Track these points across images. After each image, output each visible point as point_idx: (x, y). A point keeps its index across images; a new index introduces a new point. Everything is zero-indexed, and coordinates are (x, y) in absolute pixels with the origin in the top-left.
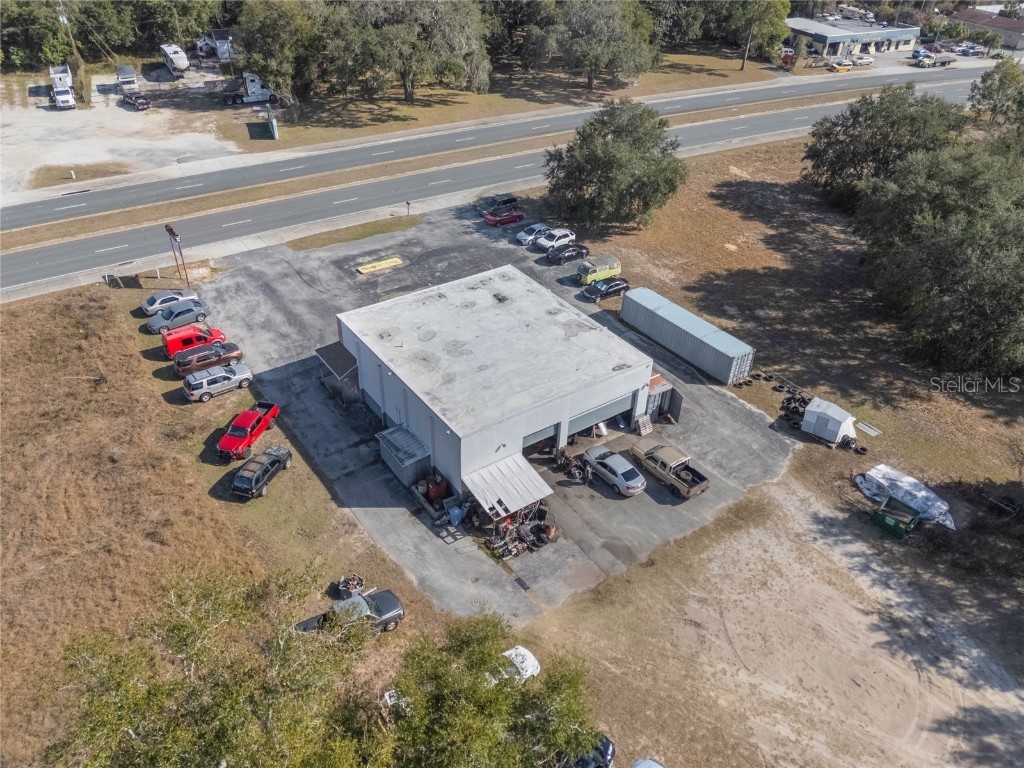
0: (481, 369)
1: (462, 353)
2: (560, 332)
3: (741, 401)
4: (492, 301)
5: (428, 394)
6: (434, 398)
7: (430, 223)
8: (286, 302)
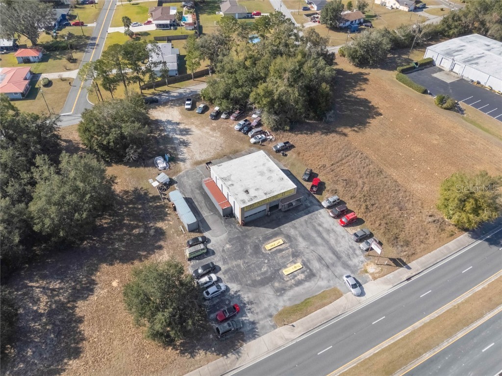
1: (260, 172)
2: (232, 178)
4: (250, 191)
7: (271, 316)
8: (326, 245)
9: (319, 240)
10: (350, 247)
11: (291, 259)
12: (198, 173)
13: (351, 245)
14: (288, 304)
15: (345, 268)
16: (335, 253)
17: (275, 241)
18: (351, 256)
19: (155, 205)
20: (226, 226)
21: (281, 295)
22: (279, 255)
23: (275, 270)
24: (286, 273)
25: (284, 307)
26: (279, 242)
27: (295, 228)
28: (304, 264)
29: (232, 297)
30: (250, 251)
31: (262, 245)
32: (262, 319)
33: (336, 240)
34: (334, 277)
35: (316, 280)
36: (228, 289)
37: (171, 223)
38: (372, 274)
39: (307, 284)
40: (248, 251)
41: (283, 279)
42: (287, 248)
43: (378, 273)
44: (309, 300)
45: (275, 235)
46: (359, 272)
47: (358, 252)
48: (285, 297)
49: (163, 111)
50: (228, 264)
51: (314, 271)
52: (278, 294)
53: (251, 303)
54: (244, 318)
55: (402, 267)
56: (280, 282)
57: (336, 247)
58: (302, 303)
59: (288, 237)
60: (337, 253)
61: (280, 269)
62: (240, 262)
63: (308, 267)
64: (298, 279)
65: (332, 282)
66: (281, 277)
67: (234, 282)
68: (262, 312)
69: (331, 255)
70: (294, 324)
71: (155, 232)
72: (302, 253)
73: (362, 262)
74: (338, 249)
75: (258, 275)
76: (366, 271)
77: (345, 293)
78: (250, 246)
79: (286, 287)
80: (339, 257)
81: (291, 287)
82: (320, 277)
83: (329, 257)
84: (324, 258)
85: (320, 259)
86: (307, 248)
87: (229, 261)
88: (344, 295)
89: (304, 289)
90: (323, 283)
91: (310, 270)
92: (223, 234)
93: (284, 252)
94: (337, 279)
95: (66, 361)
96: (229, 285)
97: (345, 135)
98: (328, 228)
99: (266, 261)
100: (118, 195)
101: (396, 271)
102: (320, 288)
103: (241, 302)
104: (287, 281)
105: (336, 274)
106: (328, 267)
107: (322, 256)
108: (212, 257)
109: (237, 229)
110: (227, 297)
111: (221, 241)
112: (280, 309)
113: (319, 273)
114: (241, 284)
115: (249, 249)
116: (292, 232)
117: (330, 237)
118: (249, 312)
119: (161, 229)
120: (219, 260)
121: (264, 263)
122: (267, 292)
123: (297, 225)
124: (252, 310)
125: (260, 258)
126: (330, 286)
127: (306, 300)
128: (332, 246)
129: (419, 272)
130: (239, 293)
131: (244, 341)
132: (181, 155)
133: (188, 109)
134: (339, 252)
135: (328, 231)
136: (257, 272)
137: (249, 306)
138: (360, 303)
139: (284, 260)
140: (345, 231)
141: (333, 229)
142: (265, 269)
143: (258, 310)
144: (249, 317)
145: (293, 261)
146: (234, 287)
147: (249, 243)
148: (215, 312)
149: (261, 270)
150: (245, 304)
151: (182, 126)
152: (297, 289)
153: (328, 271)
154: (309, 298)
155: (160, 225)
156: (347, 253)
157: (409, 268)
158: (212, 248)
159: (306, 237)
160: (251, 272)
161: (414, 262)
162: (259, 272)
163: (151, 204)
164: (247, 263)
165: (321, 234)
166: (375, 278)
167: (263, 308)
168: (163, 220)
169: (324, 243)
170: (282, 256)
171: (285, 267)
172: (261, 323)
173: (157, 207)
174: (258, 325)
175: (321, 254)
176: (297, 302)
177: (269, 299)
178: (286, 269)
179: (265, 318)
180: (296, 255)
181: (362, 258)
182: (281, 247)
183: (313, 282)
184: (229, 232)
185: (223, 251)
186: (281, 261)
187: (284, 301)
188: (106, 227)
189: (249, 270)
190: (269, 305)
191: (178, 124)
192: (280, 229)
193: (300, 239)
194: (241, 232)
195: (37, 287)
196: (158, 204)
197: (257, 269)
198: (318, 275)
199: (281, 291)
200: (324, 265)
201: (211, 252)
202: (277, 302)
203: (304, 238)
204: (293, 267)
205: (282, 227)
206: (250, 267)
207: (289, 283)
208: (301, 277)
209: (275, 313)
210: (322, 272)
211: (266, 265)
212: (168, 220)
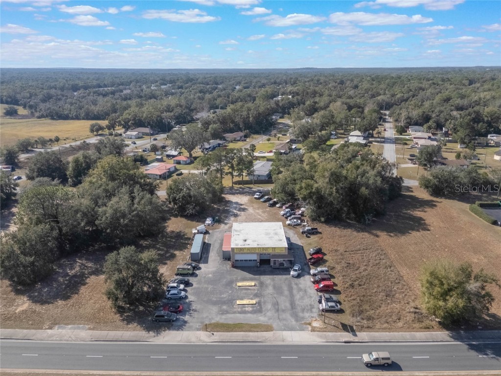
0: (267, 230)
1: (267, 233)
2: (243, 231)
3: (206, 239)
4: (248, 241)
10: (311, 305)
11: (251, 296)
13: (313, 303)
14: (222, 321)
15: (292, 316)
17: (248, 282)
18: (305, 311)
19: (184, 242)
22: (244, 291)
23: (232, 299)
24: (238, 303)
25: (218, 321)
26: (251, 284)
27: (273, 280)
28: (259, 303)
29: (185, 303)
30: (224, 283)
31: (236, 282)
33: (302, 297)
34: (277, 318)
35: (259, 315)
36: (186, 297)
37: (185, 253)
38: (313, 327)
39: (249, 315)
40: (222, 282)
41: (233, 306)
42: (254, 289)
43: (320, 328)
46: (303, 322)
47: (314, 310)
49: (238, 197)
50: (201, 285)
51: (264, 309)
52: (221, 313)
53: (195, 311)
54: (181, 317)
55: (349, 332)
56: (228, 306)
57: (297, 301)
58: (234, 324)
59: (262, 284)
60: (294, 305)
61: (237, 299)
62: (210, 286)
63: (260, 305)
64: (245, 310)
65: (271, 320)
66: (233, 304)
67: (195, 296)
68: (198, 318)
69: (288, 305)
70: (215, 333)
72: (264, 296)
73: (313, 317)
74: (298, 303)
75: (216, 297)
76: (310, 324)
77: (276, 330)
78: (227, 280)
79: (231, 311)
80: (293, 308)
82: (264, 315)
83: (285, 305)
84: (279, 305)
85: (276, 304)
86: (271, 294)
87: (203, 284)
88: (274, 332)
89: (244, 317)
91: (261, 308)
92: (213, 268)
93: (249, 291)
94: (278, 321)
95: (58, 300)
96: (190, 296)
97: (377, 236)
98: (302, 288)
99: (230, 292)
100: (166, 232)
101: (339, 333)
102: (258, 320)
103: (189, 308)
104: (235, 308)
105: (280, 317)
106: (278, 311)
107: (279, 303)
108: (193, 278)
109: (227, 268)
110: (181, 302)
111: (209, 271)
112: (213, 322)
113: (266, 312)
114: (198, 298)
115: (224, 281)
116: (268, 282)
117: (298, 294)
118: (188, 315)
119: (175, 255)
121: (228, 292)
122: (214, 309)
123: (276, 279)
124: (192, 315)
125: (227, 289)
126: (267, 322)
127: (239, 324)
128: (295, 300)
129: (363, 341)
131: (169, 329)
132: (227, 221)
133: (256, 198)
134: (296, 305)
135: (300, 290)
136: (217, 295)
137: (191, 312)
138: (283, 341)
139: (245, 295)
141: (305, 290)
142: (225, 296)
143: (196, 316)
145: (251, 298)
146: (192, 298)
147: (227, 278)
149: (221, 296)
150: (190, 310)
151: (243, 207)
152: (238, 315)
153: (275, 313)
154: (242, 324)
155: (176, 252)
156: (304, 307)
157: (355, 335)
158: (198, 273)
159: (277, 288)
160: (212, 294)
161: (365, 333)
162: (219, 296)
163: (182, 241)
164: (215, 288)
165: (292, 290)
166: (313, 331)
167: (201, 316)
168: (181, 250)
169: (289, 296)
170: (246, 293)
172: (191, 324)
174: (187, 325)
175: (279, 301)
176: (230, 323)
177: (210, 313)
179: (197, 322)
180: (257, 296)
181: (315, 315)
182: (249, 287)
183: (255, 315)
184: (218, 268)
185: (205, 277)
186: (242, 295)
187: (221, 318)
190: (207, 317)
191: (241, 205)
192: (260, 277)
193: (270, 288)
194: (227, 270)
196: (186, 242)
197: (219, 294)
198: (264, 313)
199: (224, 312)
200: (275, 309)
201: (194, 275)
202: (214, 317)
203: (274, 288)
204: (248, 301)
205: (262, 276)
206: (215, 292)
207: (235, 310)
208: (249, 309)
209: (207, 322)
210: (269, 312)
211: (228, 294)
212: (184, 251)
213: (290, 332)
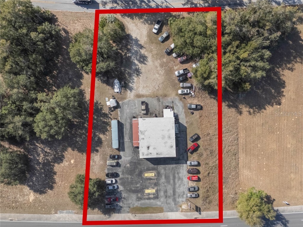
0: (163, 130)
1: (163, 136)
2: (146, 133)
3: (119, 115)
4: (150, 148)
5: (173, 129)
6: (173, 127)
7: (129, 207)
8: (173, 186)
9: (172, 181)
10: (183, 192)
12: (135, 105)
14: (139, 205)
15: (173, 201)
16: (174, 192)
17: (151, 173)
18: (180, 196)
19: (103, 120)
20: (133, 153)
21: (139, 201)
22: (149, 181)
23: (143, 188)
24: (146, 192)
25: (137, 206)
26: (153, 175)
27: (165, 169)
28: (157, 191)
29: (118, 192)
30: (137, 173)
31: (144, 172)
32: (125, 207)
33: (180, 185)
34: (166, 203)
35: (157, 200)
36: (118, 188)
37: (107, 137)
38: (182, 209)
39: (152, 201)
40: (136, 172)
41: (143, 194)
42: (154, 179)
43: (185, 209)
44: (148, 208)
45: (153, 169)
46: (178, 205)
47: (185, 196)
48: (140, 203)
50: (124, 175)
51: (159, 196)
52: (138, 200)
53: (124, 198)
54: (118, 204)
55: (198, 212)
56: (141, 194)
57: (177, 189)
58: (145, 208)
60: (175, 192)
61: (145, 188)
62: (129, 177)
63: (157, 193)
64: (150, 197)
65: (163, 204)
66: (143, 192)
67: (122, 186)
68: (127, 204)
69: (172, 192)
70: (136, 215)
71: (98, 139)
72: (160, 185)
73: (183, 201)
74: (177, 190)
75: (134, 187)
76: (181, 207)
77: (165, 212)
78: (138, 170)
79: (143, 198)
80: (174, 194)
81: (145, 199)
82: (160, 200)
83: (170, 192)
84: (168, 192)
85: (166, 192)
86: (164, 183)
87: (125, 174)
88: (164, 213)
89: (149, 202)
90: (159, 203)
91: (158, 195)
92: (129, 157)
93: (152, 181)
94: (166, 204)
96: (120, 186)
97: (241, 113)
98: (181, 177)
99: (141, 182)
101: (193, 213)
102: (157, 205)
103: (121, 196)
104: (145, 196)
105: (167, 202)
106: (166, 197)
107: (167, 191)
108: (118, 168)
110: (116, 191)
111: (127, 161)
112: (135, 206)
113: (161, 198)
114: (125, 188)
115: (137, 171)
116: (162, 171)
117: (178, 182)
118: (122, 202)
119: (101, 139)
120: (121, 171)
121: (140, 182)
122: (134, 196)
123: (167, 168)
124: (124, 202)
125: (139, 179)
126: (161, 206)
127: (147, 207)
128: (176, 187)
129: (203, 217)
130: (121, 192)
131: (114, 212)
132: (131, 83)
134: (176, 192)
135: (179, 178)
136: (134, 185)
137: (123, 200)
139: (149, 185)
140: (187, 182)
141: (182, 179)
142: (138, 186)
143: (126, 203)
144: (121, 204)
145: (153, 187)
146: (121, 188)
147: (138, 168)
148: (108, 195)
149: (136, 185)
150: (122, 198)
151: (143, 51)
152: (147, 201)
153: (165, 199)
154: (149, 207)
155: (101, 136)
156: (179, 194)
157: (200, 214)
158: (120, 163)
159: (167, 178)
160: (132, 184)
161: (205, 212)
162: (135, 186)
163: (102, 118)
164: (132, 179)
165: (175, 179)
166: (182, 211)
167: (128, 203)
168: (104, 134)
169: (173, 184)
170: (150, 183)
171: (148, 189)
172: (124, 208)
173: (104, 122)
174: (122, 209)
175: (167, 189)
176: (143, 207)
177: (132, 200)
178: (147, 190)
179: (127, 207)
180: (156, 184)
181: (184, 200)
182: (152, 178)
183: (155, 201)
184: (132, 157)
185: (125, 167)
186: (148, 185)
187: (138, 204)
188: (75, 124)
189: (131, 183)
190: (131, 203)
192: (158, 167)
193: (163, 177)
194: (138, 159)
195: (40, 147)
196: (105, 120)
197: (135, 184)
198: (159, 199)
199: (139, 199)
200: (165, 195)
201: (119, 165)
202: (135, 203)
203: (166, 177)
204: (151, 190)
205: (159, 166)
206: (133, 182)
207: (145, 197)
208: (152, 196)
209: (132, 207)
210: (162, 198)
211: (140, 184)
212: (106, 135)
213: (171, 212)
